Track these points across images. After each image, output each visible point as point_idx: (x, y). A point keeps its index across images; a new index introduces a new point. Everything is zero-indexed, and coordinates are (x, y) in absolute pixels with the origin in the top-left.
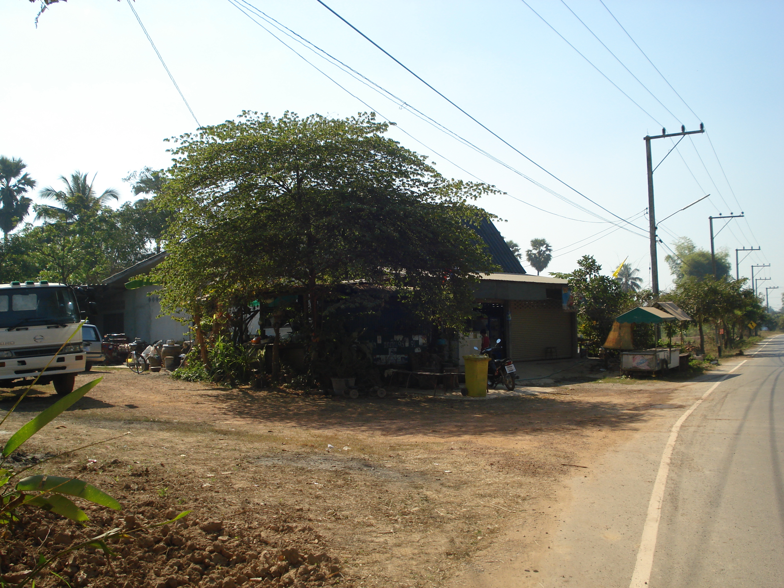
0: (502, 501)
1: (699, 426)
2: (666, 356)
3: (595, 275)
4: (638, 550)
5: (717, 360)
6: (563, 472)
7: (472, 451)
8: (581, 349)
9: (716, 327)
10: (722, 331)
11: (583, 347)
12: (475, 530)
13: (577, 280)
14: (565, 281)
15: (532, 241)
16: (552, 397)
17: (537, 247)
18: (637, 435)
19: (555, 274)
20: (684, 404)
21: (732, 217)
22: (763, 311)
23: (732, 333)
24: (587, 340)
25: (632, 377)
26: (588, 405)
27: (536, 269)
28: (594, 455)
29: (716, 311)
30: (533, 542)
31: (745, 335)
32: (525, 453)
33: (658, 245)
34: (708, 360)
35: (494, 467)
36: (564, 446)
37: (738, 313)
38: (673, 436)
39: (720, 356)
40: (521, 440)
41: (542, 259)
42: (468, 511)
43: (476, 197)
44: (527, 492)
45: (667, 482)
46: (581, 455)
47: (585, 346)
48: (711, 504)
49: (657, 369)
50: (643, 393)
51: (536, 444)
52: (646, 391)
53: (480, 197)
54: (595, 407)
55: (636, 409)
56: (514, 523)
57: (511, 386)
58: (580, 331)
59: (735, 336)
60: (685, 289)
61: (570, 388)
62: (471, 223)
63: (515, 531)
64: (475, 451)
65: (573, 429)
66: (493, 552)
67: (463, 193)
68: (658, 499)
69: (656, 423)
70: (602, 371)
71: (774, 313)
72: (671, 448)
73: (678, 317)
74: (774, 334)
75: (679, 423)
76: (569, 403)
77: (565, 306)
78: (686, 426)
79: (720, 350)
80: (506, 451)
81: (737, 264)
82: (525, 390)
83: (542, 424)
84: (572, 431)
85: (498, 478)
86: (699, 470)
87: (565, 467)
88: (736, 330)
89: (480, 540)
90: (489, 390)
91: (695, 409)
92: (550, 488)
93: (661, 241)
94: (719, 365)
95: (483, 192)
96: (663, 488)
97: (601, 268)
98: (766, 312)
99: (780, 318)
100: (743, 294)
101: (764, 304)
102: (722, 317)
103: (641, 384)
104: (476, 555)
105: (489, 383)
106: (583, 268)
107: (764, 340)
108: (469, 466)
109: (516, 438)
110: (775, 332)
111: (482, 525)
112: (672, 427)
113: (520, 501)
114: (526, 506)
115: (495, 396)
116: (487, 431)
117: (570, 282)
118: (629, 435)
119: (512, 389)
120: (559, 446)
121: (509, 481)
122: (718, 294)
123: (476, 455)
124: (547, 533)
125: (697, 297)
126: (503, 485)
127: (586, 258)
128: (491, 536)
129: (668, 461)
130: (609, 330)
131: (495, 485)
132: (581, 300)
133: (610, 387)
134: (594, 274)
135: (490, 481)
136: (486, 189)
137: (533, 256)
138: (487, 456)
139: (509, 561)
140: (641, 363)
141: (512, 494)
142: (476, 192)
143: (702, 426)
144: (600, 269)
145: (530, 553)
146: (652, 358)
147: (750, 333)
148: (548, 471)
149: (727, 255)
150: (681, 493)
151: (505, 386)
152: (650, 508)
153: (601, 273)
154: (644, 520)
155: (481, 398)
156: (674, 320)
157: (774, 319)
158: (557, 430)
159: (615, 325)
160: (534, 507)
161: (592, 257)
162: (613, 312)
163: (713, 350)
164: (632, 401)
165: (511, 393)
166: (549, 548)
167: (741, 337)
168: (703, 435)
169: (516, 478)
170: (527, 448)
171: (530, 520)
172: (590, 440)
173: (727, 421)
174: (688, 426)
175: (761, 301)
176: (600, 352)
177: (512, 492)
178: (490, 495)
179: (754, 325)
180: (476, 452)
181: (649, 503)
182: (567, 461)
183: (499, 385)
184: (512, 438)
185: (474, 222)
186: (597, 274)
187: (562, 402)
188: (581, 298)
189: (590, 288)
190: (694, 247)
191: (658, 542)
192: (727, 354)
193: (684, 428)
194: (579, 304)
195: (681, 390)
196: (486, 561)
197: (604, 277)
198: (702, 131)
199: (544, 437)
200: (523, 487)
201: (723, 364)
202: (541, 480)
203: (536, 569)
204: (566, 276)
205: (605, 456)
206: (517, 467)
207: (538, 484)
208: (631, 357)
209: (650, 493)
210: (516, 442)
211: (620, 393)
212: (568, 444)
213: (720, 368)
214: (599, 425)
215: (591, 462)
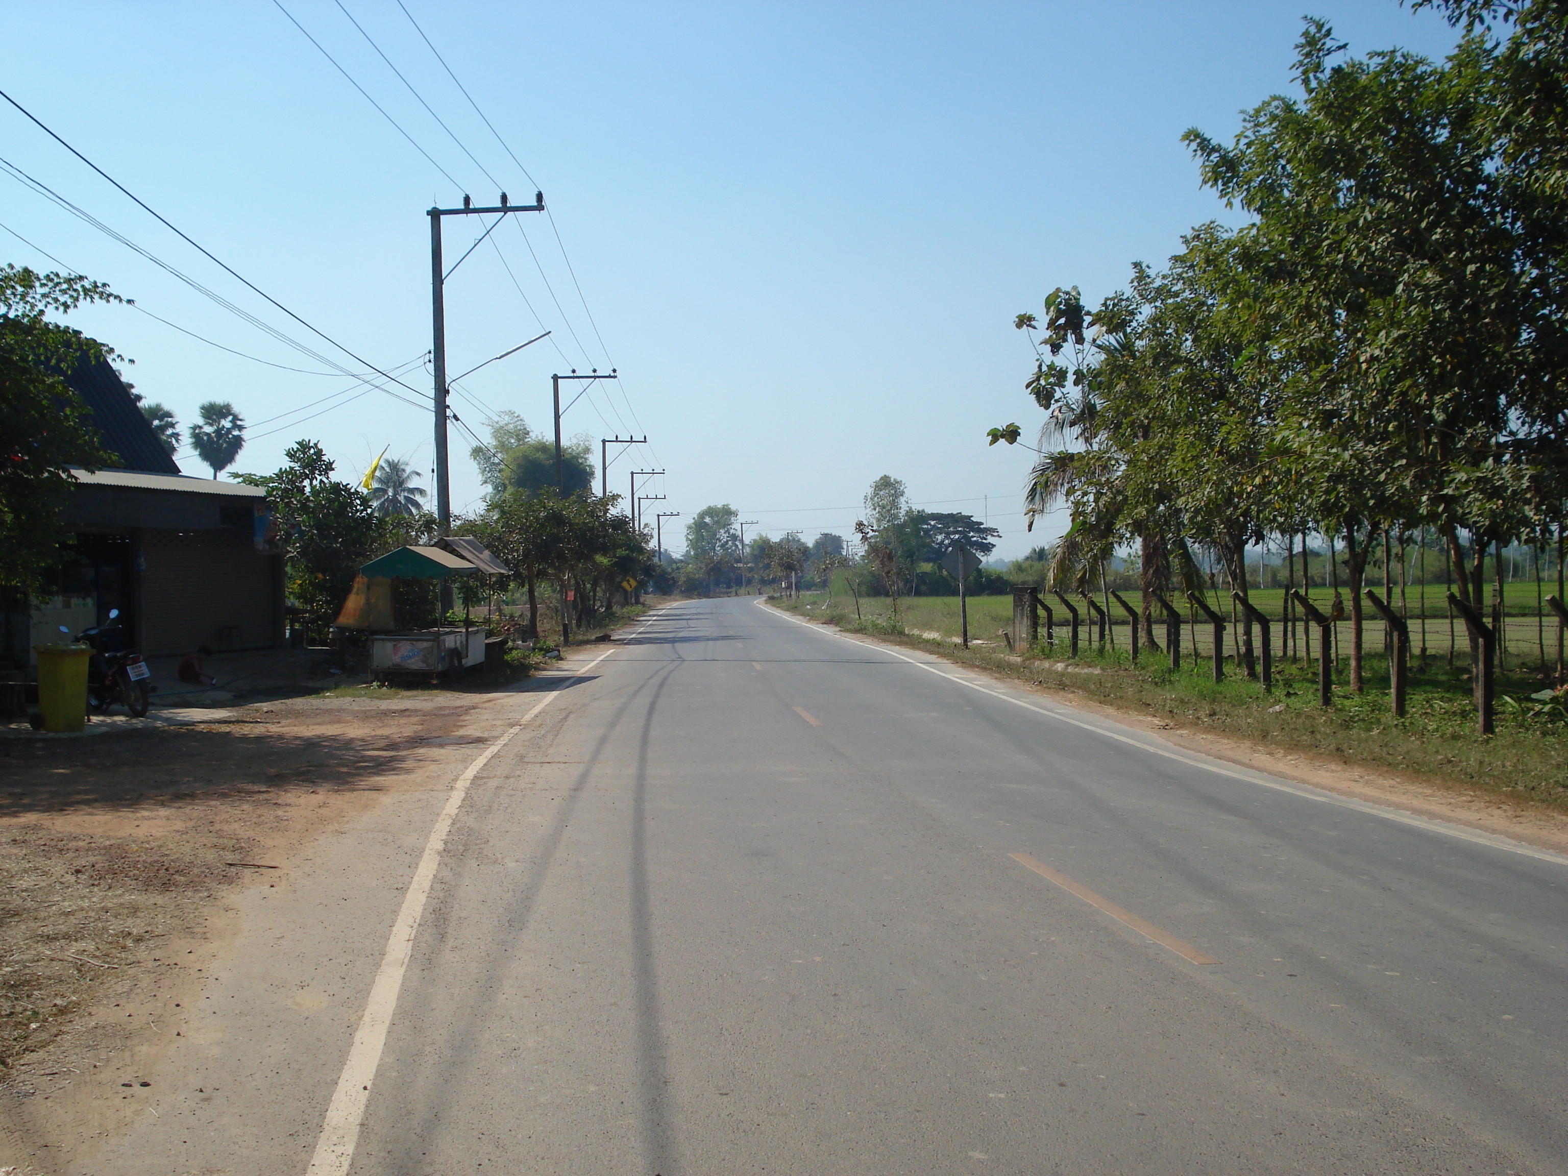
0: (91, 947)
1: (507, 777)
2: (458, 643)
3: (321, 481)
4: (358, 1025)
5: (559, 651)
6: (226, 879)
7: (39, 846)
8: (292, 630)
9: (562, 586)
10: (571, 595)
11: (297, 626)
12: (26, 1010)
13: (286, 490)
14: (260, 492)
15: (203, 408)
16: (225, 728)
17: (214, 420)
18: (386, 800)
19: (242, 476)
20: (486, 735)
21: (595, 377)
22: (649, 559)
23: (592, 598)
24: (306, 611)
25: (391, 686)
26: (298, 742)
27: (211, 465)
28: (295, 842)
29: (561, 556)
30: (146, 1026)
31: (617, 603)
32: (153, 844)
33: (450, 426)
34: (541, 649)
35: (82, 877)
36: (236, 826)
37: (602, 560)
38: (457, 797)
39: (567, 643)
40: (148, 818)
41: (225, 445)
42: (15, 972)
43: (66, 306)
44: (146, 925)
45: (432, 888)
46: (270, 843)
47: (302, 624)
48: (510, 926)
49: (440, 668)
50: (409, 716)
51: (179, 825)
52: (416, 711)
53: (76, 306)
54: (311, 745)
55: (393, 746)
56: (110, 990)
57: (139, 708)
58: (291, 593)
59: (598, 604)
60: (503, 513)
61: (265, 709)
62: (53, 362)
63: (112, 1006)
64: (45, 845)
65: (260, 792)
66: (58, 1052)
67: (38, 297)
68: (410, 921)
69: (427, 774)
70: (335, 674)
71: (672, 561)
72: (450, 822)
73: (482, 566)
74: (670, 601)
75: (471, 772)
76: (259, 739)
77: (260, 542)
78: (482, 778)
79: (566, 633)
80: (112, 842)
81: (604, 468)
82: (170, 715)
83: (197, 785)
84: (256, 797)
85: (90, 898)
86: (495, 862)
87: (233, 869)
88: (600, 593)
89: (35, 1030)
90: (91, 717)
91: (505, 745)
92: (197, 914)
93: (456, 417)
94: (562, 659)
95: (81, 297)
96: (423, 899)
97: (333, 466)
98: (656, 560)
99: (681, 571)
100: (610, 525)
101: (653, 544)
102: (572, 568)
103: (409, 698)
104: (22, 1062)
105: (94, 702)
106: (296, 466)
107: (651, 613)
108: (29, 877)
109: (138, 815)
110: (672, 597)
111: (42, 999)
112: (456, 780)
113: (129, 943)
114: (142, 953)
115: (104, 729)
116: (78, 803)
117: (269, 494)
118: (372, 799)
119: (142, 714)
120: (225, 827)
121: (110, 905)
122: (565, 524)
123: (47, 855)
124: (178, 1005)
125: (524, 529)
126: (97, 913)
127: (304, 446)
128: (60, 1020)
129: (440, 846)
130: (347, 590)
131: (81, 915)
132: (292, 531)
133: (347, 706)
134: (319, 478)
135: (70, 906)
136: (89, 290)
137: (205, 438)
138: (70, 855)
139: (92, 1068)
140: (409, 657)
141: (114, 930)
142: (67, 296)
143: (514, 776)
144: (333, 469)
145: (138, 1049)
146: (432, 647)
147: (626, 599)
148: (196, 879)
149: (587, 450)
150: (456, 906)
151: (126, 707)
152: (392, 941)
153: (334, 477)
154: (378, 965)
155: (74, 735)
156: (475, 573)
157: (670, 574)
158: (224, 795)
159: (360, 582)
160: (158, 954)
161: (316, 445)
162: (358, 555)
163: (555, 631)
164: (386, 731)
165: (138, 723)
166: (179, 1034)
167: (609, 607)
168: (513, 793)
169: (127, 897)
170: (159, 835)
171: (146, 981)
172: (292, 812)
173: (562, 766)
174: (488, 778)
175: (646, 538)
176: (330, 636)
177: (115, 926)
178: (67, 937)
179: (634, 583)
180: (46, 848)
181: (391, 931)
182: (238, 857)
183: (114, 707)
184: (131, 815)
185: (60, 360)
186: (325, 480)
187: (245, 739)
188: (293, 526)
189: (310, 507)
190: (528, 433)
191: (398, 1006)
192: (580, 637)
193: (479, 782)
194: (287, 540)
195: (482, 708)
196: (43, 1072)
197: (338, 484)
198: (539, 207)
199: (196, 811)
200: (139, 914)
201: (569, 657)
202: (179, 898)
203: (146, 1080)
204: (264, 481)
205: (316, 843)
206: (131, 874)
207: (172, 908)
208: (389, 645)
209: (395, 913)
210: (137, 823)
211: (365, 716)
212: (245, 822)
213: (563, 665)
214: (313, 782)
215: (286, 856)
